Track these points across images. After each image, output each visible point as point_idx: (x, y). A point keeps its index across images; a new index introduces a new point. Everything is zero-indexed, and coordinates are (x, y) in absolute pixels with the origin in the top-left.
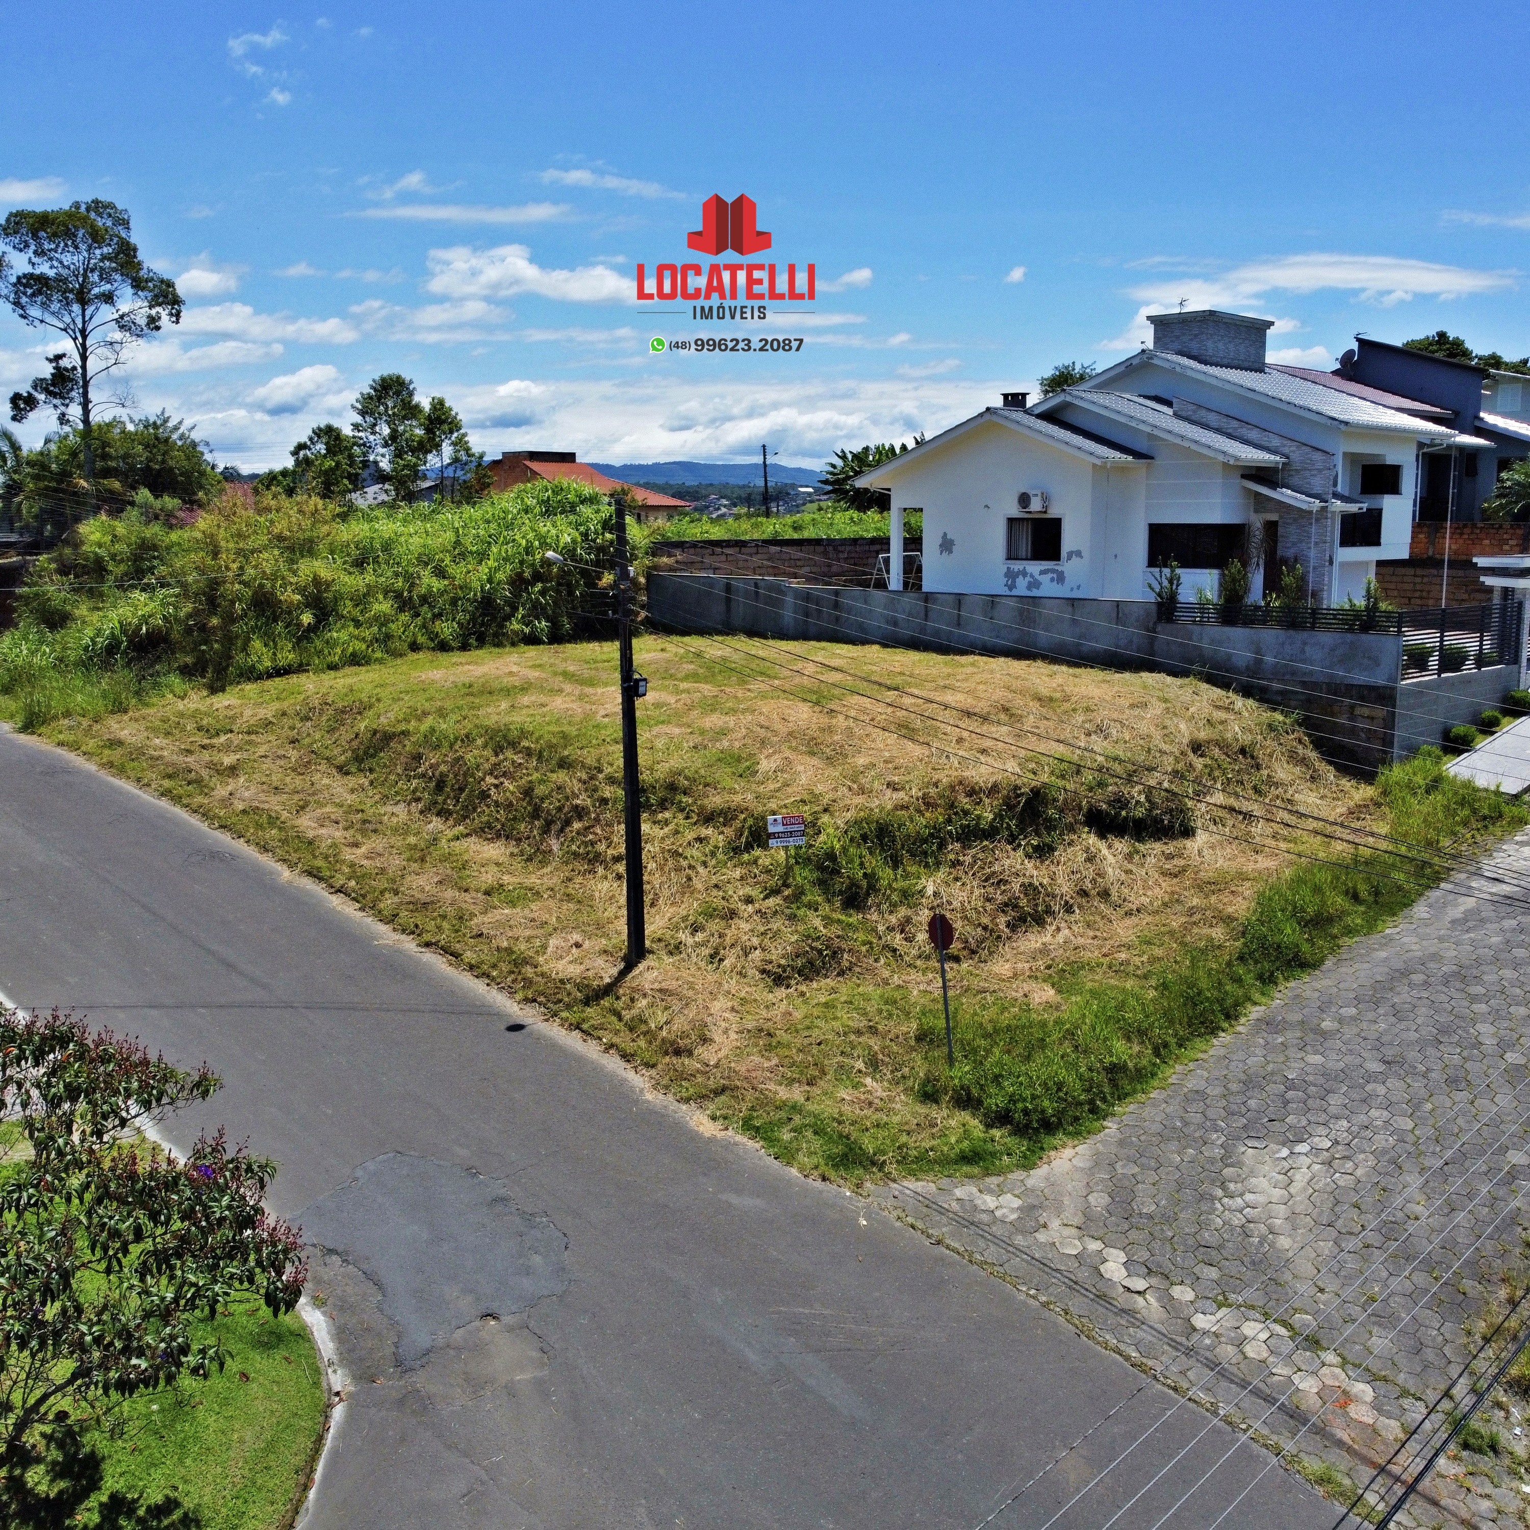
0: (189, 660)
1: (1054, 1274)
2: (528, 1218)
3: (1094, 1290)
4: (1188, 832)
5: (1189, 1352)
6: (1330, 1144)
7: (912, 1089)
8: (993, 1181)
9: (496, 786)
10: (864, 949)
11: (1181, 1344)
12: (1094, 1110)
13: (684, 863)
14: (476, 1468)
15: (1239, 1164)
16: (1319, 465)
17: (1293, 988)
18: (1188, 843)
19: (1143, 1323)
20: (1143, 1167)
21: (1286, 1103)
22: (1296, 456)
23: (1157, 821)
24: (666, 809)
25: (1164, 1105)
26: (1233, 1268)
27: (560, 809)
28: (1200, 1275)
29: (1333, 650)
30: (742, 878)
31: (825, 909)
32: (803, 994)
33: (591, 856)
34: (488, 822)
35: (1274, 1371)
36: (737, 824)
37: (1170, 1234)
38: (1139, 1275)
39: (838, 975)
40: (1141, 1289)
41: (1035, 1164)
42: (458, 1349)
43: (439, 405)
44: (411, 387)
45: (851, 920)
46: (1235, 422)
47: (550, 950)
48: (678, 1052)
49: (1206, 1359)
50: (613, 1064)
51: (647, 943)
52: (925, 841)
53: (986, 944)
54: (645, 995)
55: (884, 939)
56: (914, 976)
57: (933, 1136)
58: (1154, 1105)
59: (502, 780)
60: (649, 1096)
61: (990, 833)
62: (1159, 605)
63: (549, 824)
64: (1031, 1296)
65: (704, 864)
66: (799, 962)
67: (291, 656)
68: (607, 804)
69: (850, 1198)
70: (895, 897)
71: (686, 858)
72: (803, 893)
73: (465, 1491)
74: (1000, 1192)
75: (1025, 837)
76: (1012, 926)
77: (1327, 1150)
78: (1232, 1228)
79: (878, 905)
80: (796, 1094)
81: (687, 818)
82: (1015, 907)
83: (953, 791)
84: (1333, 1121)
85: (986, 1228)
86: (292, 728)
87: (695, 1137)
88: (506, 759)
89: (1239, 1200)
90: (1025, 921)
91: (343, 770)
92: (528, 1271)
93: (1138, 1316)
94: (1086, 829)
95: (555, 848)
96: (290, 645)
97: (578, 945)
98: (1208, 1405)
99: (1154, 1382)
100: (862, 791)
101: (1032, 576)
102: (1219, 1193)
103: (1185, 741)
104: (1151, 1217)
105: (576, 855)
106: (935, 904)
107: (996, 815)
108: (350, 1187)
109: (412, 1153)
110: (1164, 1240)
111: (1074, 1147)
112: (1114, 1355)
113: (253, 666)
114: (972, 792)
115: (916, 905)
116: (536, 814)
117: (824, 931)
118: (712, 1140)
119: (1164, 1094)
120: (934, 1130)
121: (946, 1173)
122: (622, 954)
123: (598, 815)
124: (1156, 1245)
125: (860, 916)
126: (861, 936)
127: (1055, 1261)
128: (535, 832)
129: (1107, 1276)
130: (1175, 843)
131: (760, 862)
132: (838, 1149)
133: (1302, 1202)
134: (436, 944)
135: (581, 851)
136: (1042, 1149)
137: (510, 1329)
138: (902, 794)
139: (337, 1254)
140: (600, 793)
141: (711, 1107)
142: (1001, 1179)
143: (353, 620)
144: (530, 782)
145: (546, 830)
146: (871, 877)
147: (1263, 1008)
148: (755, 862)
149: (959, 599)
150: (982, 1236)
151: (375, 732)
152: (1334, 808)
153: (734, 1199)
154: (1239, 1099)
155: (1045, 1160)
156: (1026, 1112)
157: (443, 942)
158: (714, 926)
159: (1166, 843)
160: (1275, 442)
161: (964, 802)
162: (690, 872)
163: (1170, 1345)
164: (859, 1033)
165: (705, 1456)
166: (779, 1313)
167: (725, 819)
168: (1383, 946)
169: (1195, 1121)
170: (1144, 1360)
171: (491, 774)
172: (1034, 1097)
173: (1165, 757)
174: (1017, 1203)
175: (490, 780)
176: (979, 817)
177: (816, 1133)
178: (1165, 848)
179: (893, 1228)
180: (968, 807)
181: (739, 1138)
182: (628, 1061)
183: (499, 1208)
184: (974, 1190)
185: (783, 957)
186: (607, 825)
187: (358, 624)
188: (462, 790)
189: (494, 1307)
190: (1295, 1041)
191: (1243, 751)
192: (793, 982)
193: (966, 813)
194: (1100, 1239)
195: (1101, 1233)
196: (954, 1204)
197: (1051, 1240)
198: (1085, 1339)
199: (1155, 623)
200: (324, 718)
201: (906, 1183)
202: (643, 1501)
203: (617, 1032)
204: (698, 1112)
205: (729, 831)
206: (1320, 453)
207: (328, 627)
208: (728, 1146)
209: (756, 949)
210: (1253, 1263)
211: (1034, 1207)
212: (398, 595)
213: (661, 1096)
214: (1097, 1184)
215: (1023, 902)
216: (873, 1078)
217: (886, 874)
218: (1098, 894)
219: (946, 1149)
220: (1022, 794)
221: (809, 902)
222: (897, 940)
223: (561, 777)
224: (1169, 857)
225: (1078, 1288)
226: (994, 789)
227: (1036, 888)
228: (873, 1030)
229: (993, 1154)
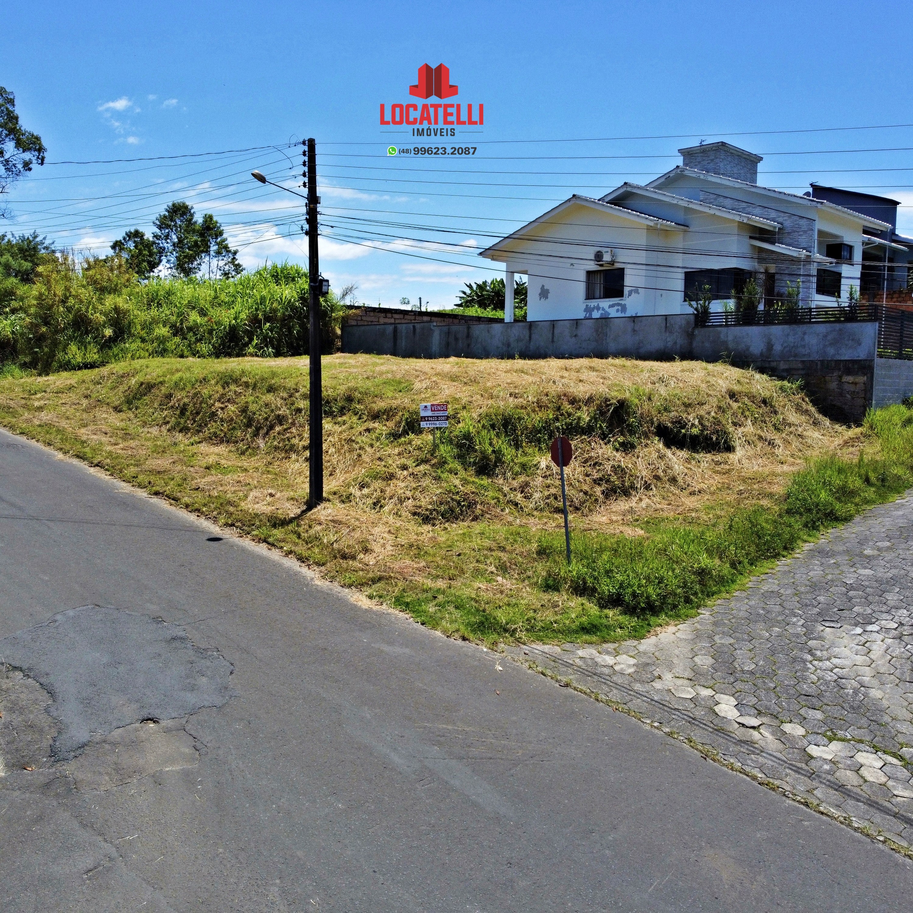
0: (27, 359)
1: (673, 712)
2: (201, 652)
3: (712, 725)
4: (730, 449)
5: (812, 775)
6: (896, 625)
7: (536, 583)
8: (610, 646)
9: (222, 409)
10: (493, 502)
11: (801, 769)
12: (688, 601)
13: (356, 446)
14: (106, 845)
15: (821, 638)
16: (805, 228)
17: (832, 533)
18: (731, 456)
19: (762, 752)
20: (738, 639)
21: (850, 599)
22: (788, 223)
23: (708, 439)
24: (345, 414)
25: (746, 601)
26: (836, 712)
27: (266, 419)
28: (806, 716)
29: (825, 336)
30: (399, 454)
31: (462, 473)
32: (446, 529)
33: (288, 447)
34: (215, 433)
35: (896, 792)
36: (397, 418)
37: (772, 685)
38: (750, 715)
39: (473, 520)
40: (756, 725)
41: (645, 636)
42: (114, 744)
43: (209, 219)
44: (192, 211)
45: (482, 482)
46: (744, 204)
47: (249, 498)
48: (344, 557)
49: (828, 781)
50: (292, 563)
51: (325, 495)
52: (539, 432)
53: (588, 504)
54: (320, 524)
55: (508, 497)
56: (532, 520)
57: (556, 613)
58: (737, 600)
59: (226, 404)
60: (318, 582)
61: (588, 430)
62: (696, 316)
63: (258, 429)
64: (655, 727)
65: (372, 446)
66: (442, 508)
67: (96, 356)
68: (300, 412)
69: (486, 652)
70: (517, 469)
71: (358, 443)
72: (445, 462)
73: (91, 867)
74: (616, 653)
75: (613, 436)
76: (607, 495)
77: (896, 629)
78: (827, 683)
79: (504, 474)
80: (441, 584)
81: (360, 419)
82: (608, 481)
83: (560, 399)
84: (893, 610)
85: (608, 678)
86: (87, 389)
87: (355, 608)
88: (230, 391)
89: (828, 663)
90: (615, 492)
91: (117, 409)
92: (193, 688)
93: (756, 746)
94: (657, 438)
95: (262, 445)
96: (95, 351)
97: (271, 495)
98: (842, 819)
99: (784, 798)
100: (491, 397)
101: (603, 309)
102: (809, 658)
103: (724, 390)
104: (752, 673)
105: (276, 448)
106: (548, 473)
107: (592, 418)
108: (47, 625)
109: (109, 606)
110: (768, 690)
111: (676, 625)
112: (741, 775)
113: (69, 361)
114: (573, 401)
115: (532, 474)
116: (249, 425)
117: (462, 488)
118: (369, 611)
119: (744, 594)
120: (556, 609)
121: (569, 640)
122: (305, 500)
123: (294, 420)
124: (762, 694)
125: (490, 480)
126: (491, 494)
127: (673, 703)
128: (248, 436)
129: (722, 714)
130: (721, 454)
131: (414, 443)
132: (477, 619)
133: (884, 665)
134: (163, 493)
135: (280, 445)
136: (649, 625)
137: (168, 730)
138: (521, 400)
139: (21, 670)
140: (296, 405)
141: (368, 591)
142: (617, 645)
143: (141, 338)
144: (247, 402)
145: (256, 434)
146: (497, 453)
147: (813, 544)
148: (410, 443)
149: (553, 323)
150: (605, 683)
151: (142, 384)
152: (833, 442)
153: (386, 648)
154: (809, 596)
155: (652, 633)
156: (634, 595)
157: (168, 492)
158: (378, 484)
159: (714, 455)
160: (773, 214)
161: (567, 407)
162: (361, 451)
163: (790, 769)
164: (491, 550)
165: (347, 841)
166: (425, 728)
167: (388, 415)
168: (897, 509)
169: (776, 610)
170: (771, 780)
171: (219, 401)
172: (639, 586)
173: (710, 398)
174: (632, 661)
175: (218, 405)
176: (579, 418)
177: (457, 608)
178: (714, 457)
179: (525, 674)
180: (571, 410)
181: (391, 611)
182: (303, 562)
183: (177, 644)
184: (594, 652)
185: (430, 503)
186: (300, 426)
187: (143, 340)
188: (198, 413)
189: (156, 713)
190: (845, 562)
191: (764, 402)
192: (437, 522)
193: (569, 415)
194: (711, 688)
195: (711, 683)
196: (577, 661)
197: (666, 688)
198: (711, 762)
199: (694, 329)
200: (110, 381)
201: (534, 646)
202: (278, 881)
203: (296, 544)
204: (358, 594)
205: (391, 424)
206: (805, 220)
207: (123, 340)
208: (381, 615)
209: (409, 499)
210: (852, 707)
211: (648, 664)
212: (173, 326)
213: (328, 583)
214: (700, 650)
215: (614, 478)
216: (504, 577)
217: (508, 452)
218: (668, 480)
219: (567, 622)
220: (611, 404)
221: (450, 469)
222: (519, 497)
223: (269, 397)
224: (718, 463)
225: (697, 723)
226: (590, 400)
227: (623, 470)
228: (503, 549)
229: (608, 627)
